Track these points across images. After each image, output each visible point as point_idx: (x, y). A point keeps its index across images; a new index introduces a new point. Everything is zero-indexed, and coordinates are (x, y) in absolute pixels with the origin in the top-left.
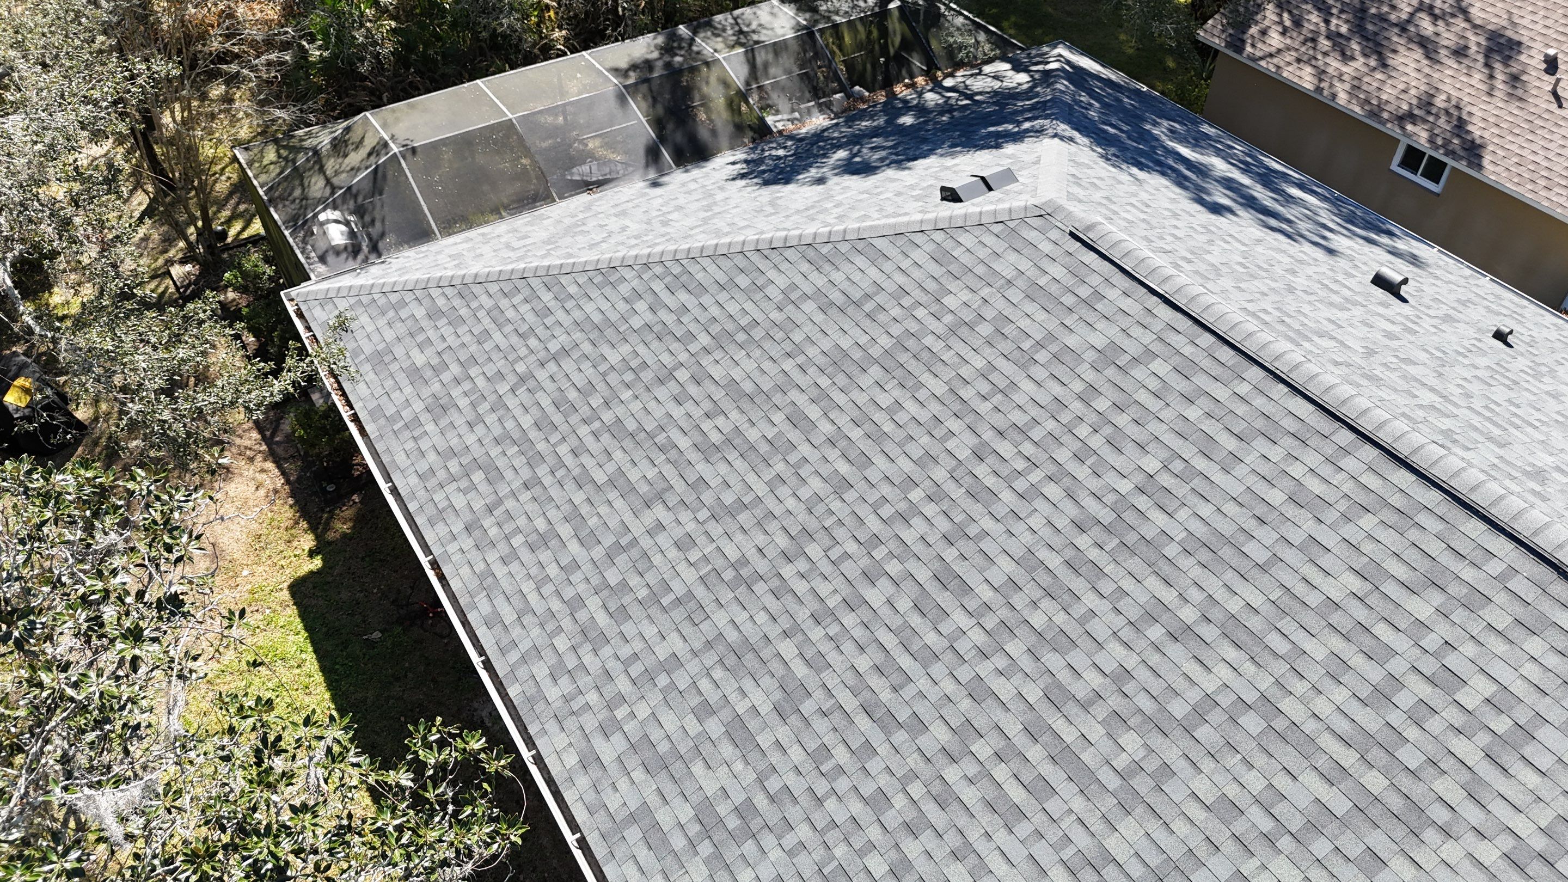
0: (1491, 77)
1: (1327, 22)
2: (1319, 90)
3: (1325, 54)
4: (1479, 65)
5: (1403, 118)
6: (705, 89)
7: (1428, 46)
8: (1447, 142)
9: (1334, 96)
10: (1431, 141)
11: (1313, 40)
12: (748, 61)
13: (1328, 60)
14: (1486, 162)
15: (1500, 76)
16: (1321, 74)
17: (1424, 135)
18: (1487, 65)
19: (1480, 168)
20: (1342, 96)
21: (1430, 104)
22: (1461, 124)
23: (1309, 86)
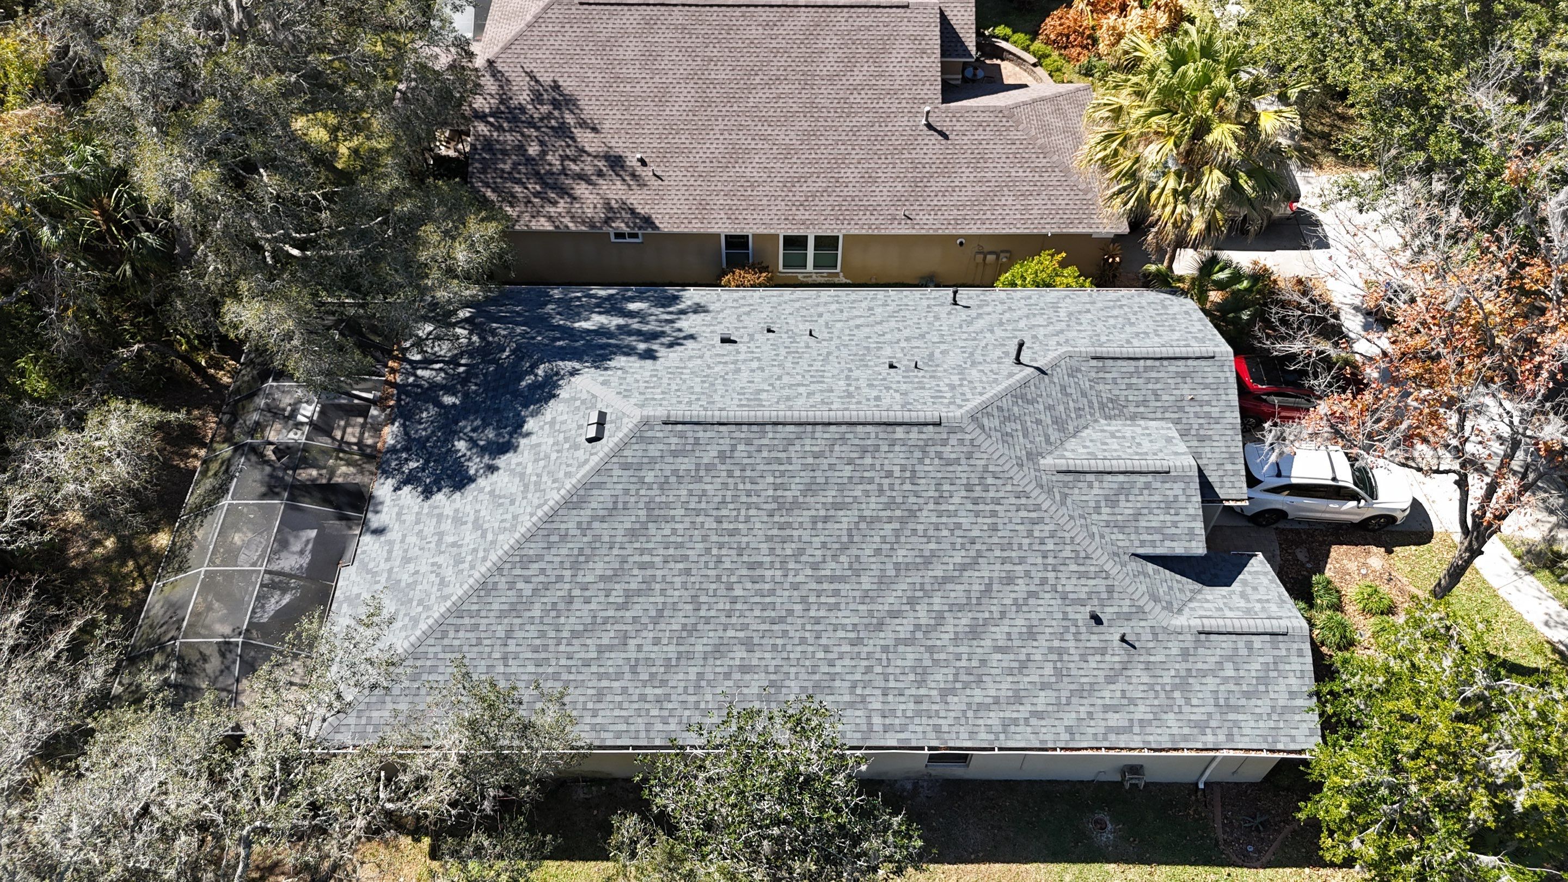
0: (624, 180)
1: (527, 188)
2: (557, 227)
3: (542, 207)
4: (614, 177)
5: (607, 221)
7: (582, 177)
8: (635, 224)
9: (567, 227)
10: (628, 227)
11: (530, 202)
13: (547, 209)
14: (657, 222)
15: (627, 178)
16: (550, 219)
17: (623, 225)
18: (617, 175)
19: (658, 228)
20: (571, 225)
21: (611, 208)
22: (632, 211)
23: (551, 228)
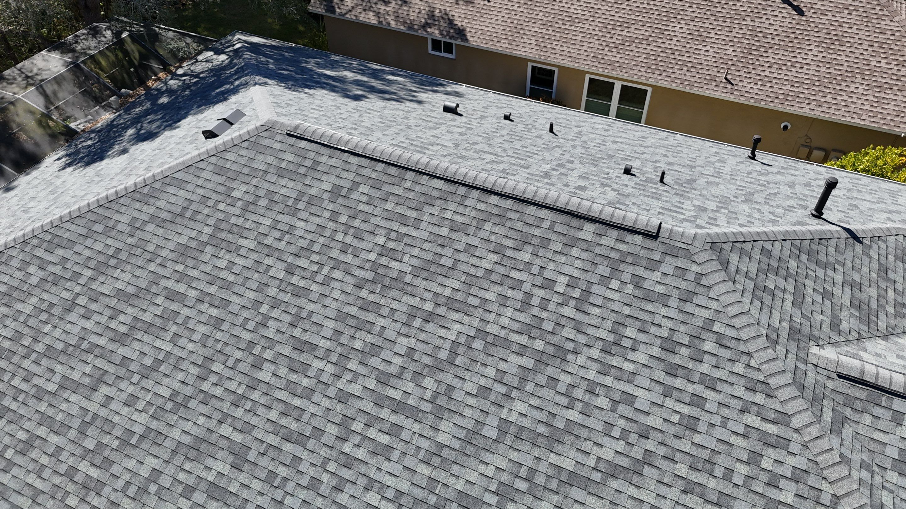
2: (380, 22)
5: (425, 26)
6: (18, 119)
8: (448, 32)
9: (389, 24)
10: (441, 34)
12: (41, 93)
13: (379, 6)
14: (469, 35)
16: (378, 14)
17: (437, 32)
19: (467, 40)
20: (393, 23)
21: (433, 16)
22: (451, 22)
23: (375, 22)
